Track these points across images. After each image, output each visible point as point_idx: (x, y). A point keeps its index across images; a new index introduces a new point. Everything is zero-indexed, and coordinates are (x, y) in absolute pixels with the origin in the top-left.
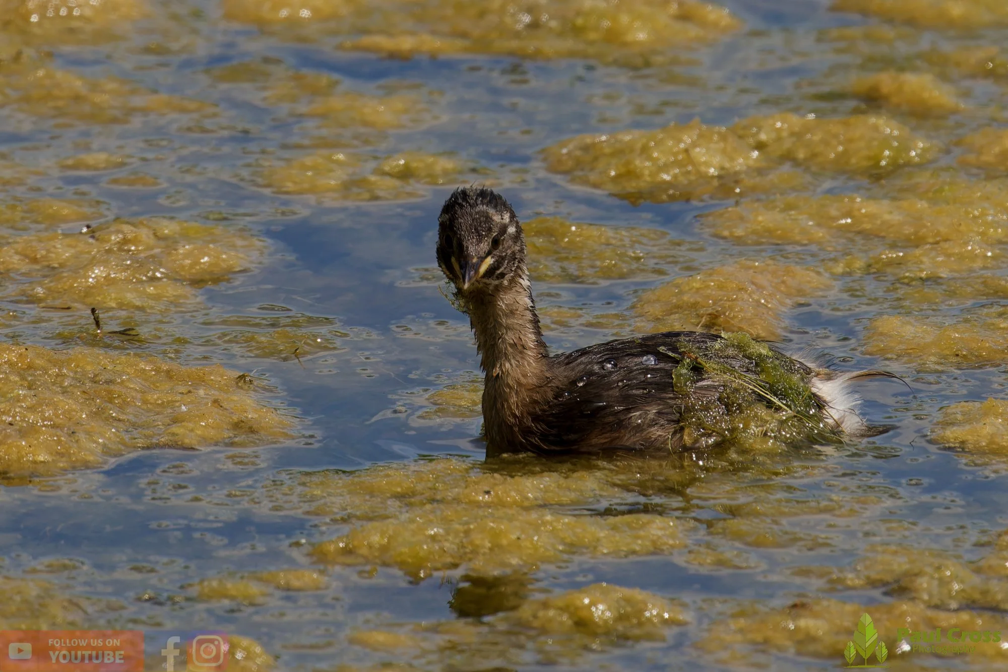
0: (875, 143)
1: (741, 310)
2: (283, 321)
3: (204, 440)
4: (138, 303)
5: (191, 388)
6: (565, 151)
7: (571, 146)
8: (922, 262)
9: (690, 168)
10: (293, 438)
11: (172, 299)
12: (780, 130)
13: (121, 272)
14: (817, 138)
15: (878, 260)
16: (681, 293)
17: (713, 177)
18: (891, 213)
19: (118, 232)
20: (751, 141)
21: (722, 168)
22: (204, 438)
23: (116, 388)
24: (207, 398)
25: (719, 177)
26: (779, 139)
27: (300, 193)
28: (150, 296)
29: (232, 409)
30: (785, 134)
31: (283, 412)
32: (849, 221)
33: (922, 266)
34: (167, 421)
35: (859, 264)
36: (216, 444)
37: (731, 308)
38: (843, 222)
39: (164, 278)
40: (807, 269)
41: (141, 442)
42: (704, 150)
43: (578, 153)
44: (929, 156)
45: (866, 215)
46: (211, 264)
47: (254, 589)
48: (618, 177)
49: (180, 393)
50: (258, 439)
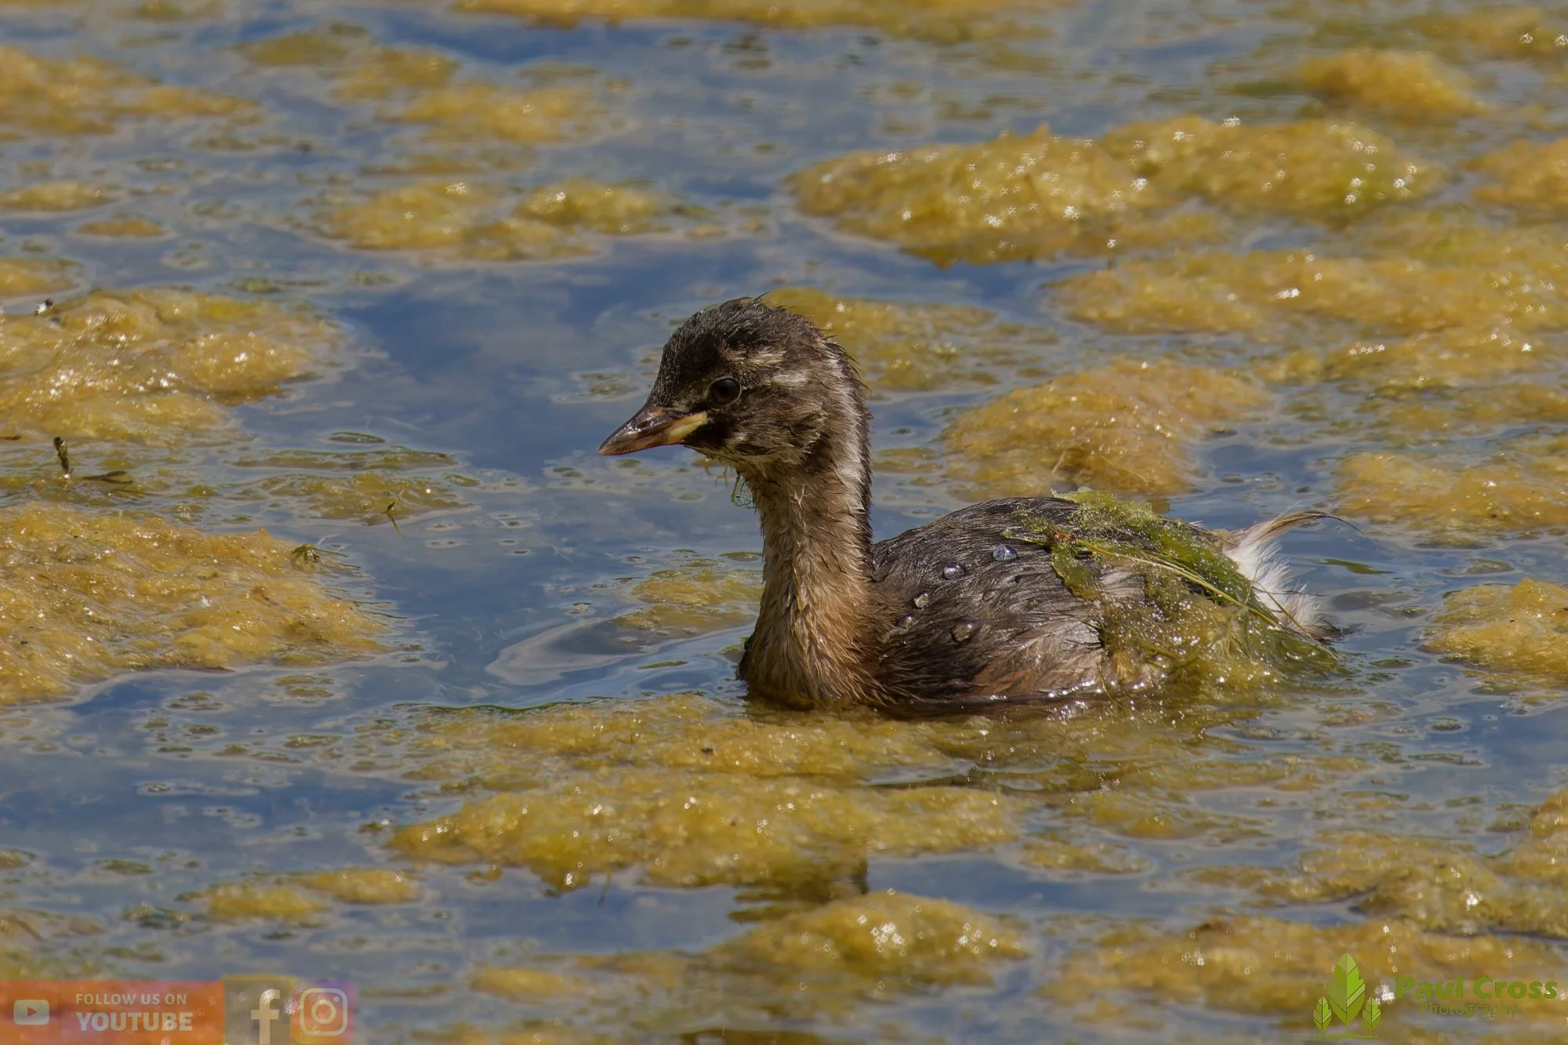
0: (1337, 166)
1: (1124, 443)
2: (370, 461)
3: (239, 654)
4: (132, 430)
5: (216, 570)
6: (827, 179)
7: (838, 170)
8: (1415, 362)
9: (1033, 206)
10: (385, 651)
11: (187, 423)
12: (1182, 143)
13: (104, 378)
14: (1242, 156)
15: (1343, 359)
16: (1024, 414)
17: (1071, 222)
18: (1363, 280)
19: (98, 311)
20: (1134, 162)
21: (1086, 207)
22: (238, 652)
23: (94, 570)
24: (242, 586)
25: (1082, 221)
26: (1179, 159)
27: (395, 247)
28: (151, 419)
29: (285, 603)
30: (1189, 151)
31: (368, 607)
32: (1295, 293)
33: (1417, 368)
34: (179, 623)
35: (1312, 364)
36: (259, 661)
37: (1107, 439)
38: (1285, 294)
39: (176, 388)
40: (1226, 374)
41: (134, 659)
42: (1056, 178)
43: (849, 182)
44: (1426, 187)
45: (1322, 284)
46: (250, 366)
47: (301, 900)
48: (916, 221)
49: (200, 578)
50: (329, 654)
